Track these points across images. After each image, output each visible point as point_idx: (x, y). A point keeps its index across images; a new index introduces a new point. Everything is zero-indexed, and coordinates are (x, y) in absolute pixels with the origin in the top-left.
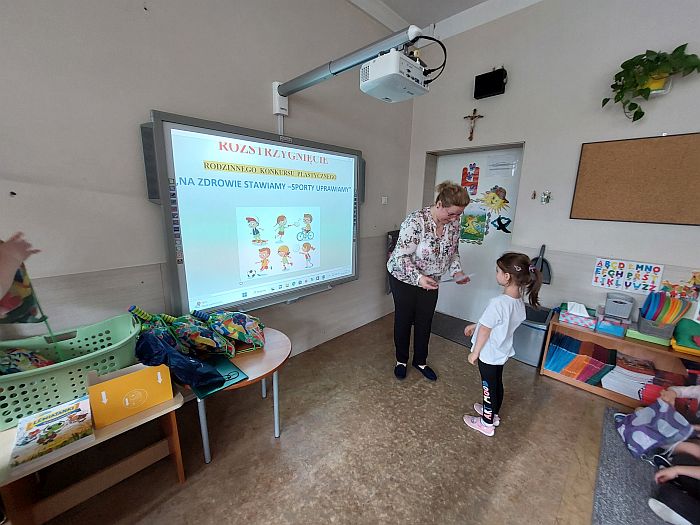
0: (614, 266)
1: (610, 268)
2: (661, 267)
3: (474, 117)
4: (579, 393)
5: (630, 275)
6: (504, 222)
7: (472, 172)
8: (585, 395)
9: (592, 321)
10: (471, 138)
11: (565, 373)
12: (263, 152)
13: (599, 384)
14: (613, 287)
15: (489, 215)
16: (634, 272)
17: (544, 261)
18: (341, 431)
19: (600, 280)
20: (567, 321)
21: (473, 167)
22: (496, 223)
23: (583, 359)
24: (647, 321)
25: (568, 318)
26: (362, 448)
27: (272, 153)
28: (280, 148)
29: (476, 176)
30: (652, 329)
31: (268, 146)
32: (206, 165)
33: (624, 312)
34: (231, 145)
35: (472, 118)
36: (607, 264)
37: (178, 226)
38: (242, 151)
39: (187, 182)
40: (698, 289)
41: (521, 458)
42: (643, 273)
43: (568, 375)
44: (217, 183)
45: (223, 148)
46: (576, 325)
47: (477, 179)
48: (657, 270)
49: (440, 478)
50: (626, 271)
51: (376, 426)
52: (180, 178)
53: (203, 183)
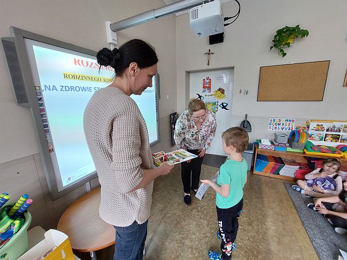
0: (277, 121)
1: (275, 122)
2: (295, 120)
4: (272, 179)
5: (283, 124)
6: (225, 105)
7: (208, 81)
8: (274, 180)
9: (273, 146)
10: (208, 64)
11: (264, 171)
13: (279, 174)
14: (277, 130)
16: (285, 123)
17: (248, 121)
18: (181, 236)
19: (271, 128)
20: (262, 148)
21: (208, 79)
22: (221, 106)
23: (272, 164)
24: (295, 143)
25: (263, 146)
26: (197, 243)
29: (210, 82)
30: (297, 146)
32: (65, 76)
33: (285, 140)
34: (82, 61)
35: (209, 54)
36: (274, 121)
37: (46, 123)
38: (90, 66)
39: (51, 90)
40: (308, 128)
41: (269, 220)
42: (288, 123)
43: (266, 172)
44: (74, 89)
45: (77, 63)
46: (267, 149)
47: (210, 84)
48: (293, 121)
49: (243, 245)
50: (281, 123)
51: (198, 225)
52: (45, 86)
53: (64, 89)
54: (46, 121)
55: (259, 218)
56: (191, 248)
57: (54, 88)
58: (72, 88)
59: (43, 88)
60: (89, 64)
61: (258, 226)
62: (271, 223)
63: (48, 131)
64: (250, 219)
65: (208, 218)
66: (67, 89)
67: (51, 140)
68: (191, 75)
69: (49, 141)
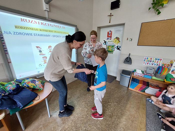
0: (149, 59)
2: (162, 59)
3: (111, 15)
4: (139, 94)
5: (153, 61)
6: (119, 47)
7: (110, 33)
8: (141, 95)
9: (143, 75)
10: (110, 22)
11: (135, 89)
12: (40, 23)
13: (144, 92)
14: (149, 65)
15: (115, 45)
16: (155, 60)
17: (130, 58)
19: (145, 63)
20: (136, 75)
21: (110, 31)
22: (117, 48)
23: (140, 85)
24: (158, 75)
25: (136, 74)
26: (77, 119)
27: (44, 24)
28: (47, 23)
29: (111, 34)
30: (160, 77)
31: (42, 22)
32: (16, 27)
33: (152, 72)
34: (26, 20)
35: (110, 16)
36: (147, 59)
37: (6, 50)
38: (31, 22)
39: (8, 33)
40: (172, 65)
41: (124, 117)
42: (157, 61)
43: (136, 89)
44: (22, 34)
45: (23, 21)
46: (139, 76)
47: (112, 35)
48: (161, 60)
49: (100, 127)
50: (152, 60)
51: (82, 110)
52: (5, 32)
53: (15, 33)
54: (6, 48)
55: (118, 115)
56: (72, 121)
57: (10, 33)
58: (20, 33)
59: (3, 32)
60: (31, 21)
61: (115, 119)
62: (124, 120)
63: (8, 53)
64: (112, 114)
65: (89, 108)
66: (17, 34)
67: (9, 57)
68: (101, 29)
69: (8, 58)
